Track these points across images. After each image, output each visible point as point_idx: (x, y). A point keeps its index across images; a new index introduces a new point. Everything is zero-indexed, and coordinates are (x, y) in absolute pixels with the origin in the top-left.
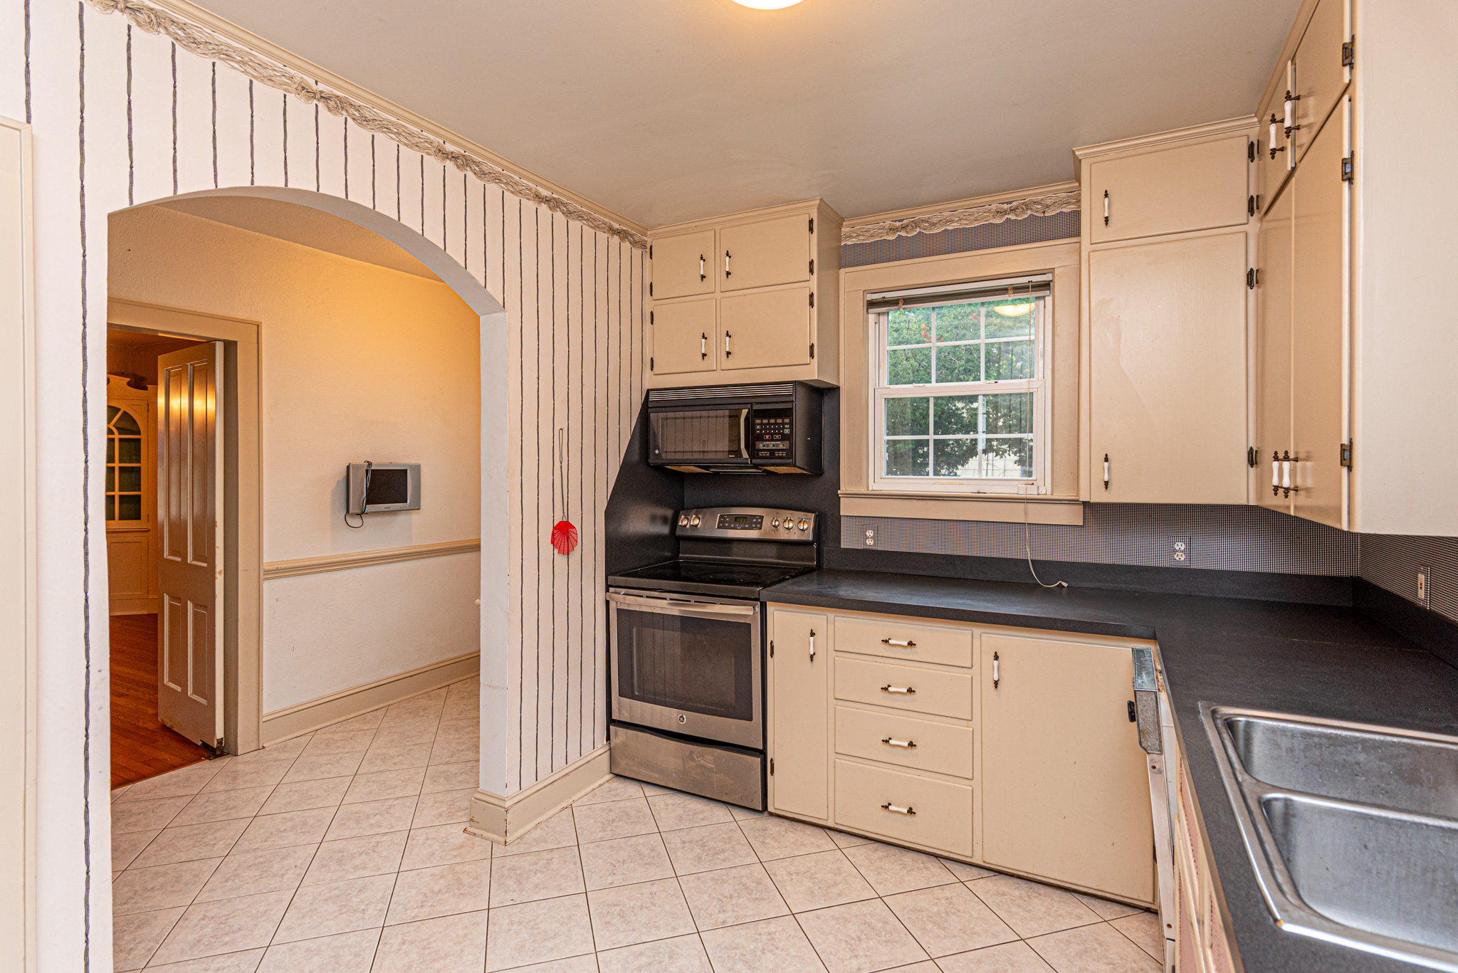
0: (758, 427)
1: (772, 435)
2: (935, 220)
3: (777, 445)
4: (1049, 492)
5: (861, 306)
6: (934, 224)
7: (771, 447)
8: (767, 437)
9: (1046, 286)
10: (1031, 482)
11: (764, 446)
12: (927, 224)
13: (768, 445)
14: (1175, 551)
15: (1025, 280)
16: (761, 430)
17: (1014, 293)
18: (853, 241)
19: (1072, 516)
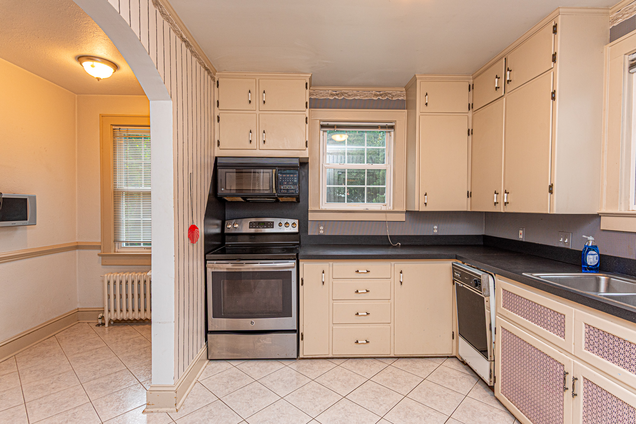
0: (281, 178)
1: (288, 182)
2: (350, 94)
3: (291, 187)
4: (392, 209)
5: (318, 126)
6: (350, 95)
7: (287, 188)
8: (285, 183)
9: (392, 127)
10: (385, 205)
11: (283, 187)
12: (347, 95)
13: (286, 187)
14: (434, 229)
15: (385, 124)
16: (282, 180)
17: (381, 129)
18: (314, 97)
19: (402, 217)
